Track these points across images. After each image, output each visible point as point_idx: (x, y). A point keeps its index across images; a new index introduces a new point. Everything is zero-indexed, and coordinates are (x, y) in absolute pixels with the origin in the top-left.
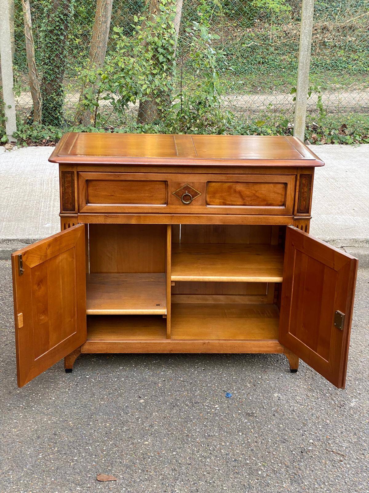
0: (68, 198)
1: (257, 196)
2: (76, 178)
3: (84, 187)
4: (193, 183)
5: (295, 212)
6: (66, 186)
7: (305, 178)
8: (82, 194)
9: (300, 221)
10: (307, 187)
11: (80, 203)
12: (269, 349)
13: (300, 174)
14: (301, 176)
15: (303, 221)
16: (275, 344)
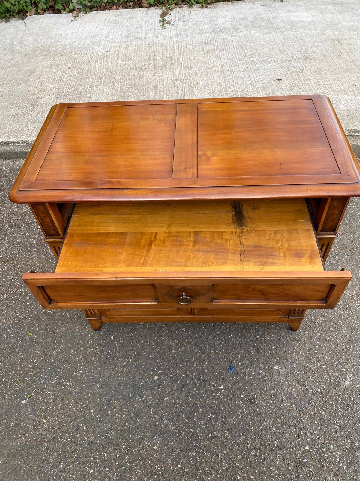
0: (48, 226)
2: (50, 209)
6: (42, 216)
7: (338, 200)
9: (322, 239)
15: (326, 239)
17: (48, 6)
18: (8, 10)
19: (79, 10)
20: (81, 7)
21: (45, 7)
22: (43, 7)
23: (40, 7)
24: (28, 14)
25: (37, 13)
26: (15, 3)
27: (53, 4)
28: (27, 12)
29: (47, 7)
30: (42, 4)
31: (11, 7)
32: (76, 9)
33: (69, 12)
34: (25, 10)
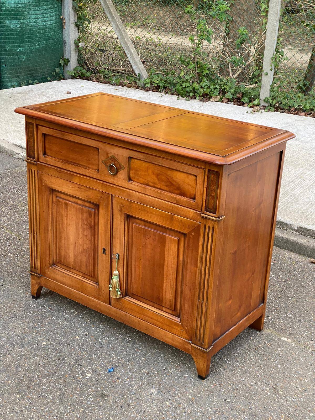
0: (31, 147)
1: (171, 182)
2: (35, 130)
3: (41, 139)
4: (118, 155)
5: (203, 209)
6: (30, 135)
7: (214, 174)
8: (40, 146)
9: (207, 220)
10: (215, 185)
11: (39, 153)
12: (178, 344)
13: (208, 169)
14: (209, 171)
15: (210, 221)
16: (183, 342)
17: (235, 97)
18: (194, 91)
19: (264, 107)
20: (267, 105)
21: (231, 96)
22: (229, 96)
23: (226, 96)
24: (211, 100)
25: (221, 101)
26: (204, 87)
27: (240, 96)
28: (212, 97)
29: (232, 98)
30: (229, 94)
31: (198, 89)
32: (261, 106)
33: (251, 107)
34: (210, 96)
